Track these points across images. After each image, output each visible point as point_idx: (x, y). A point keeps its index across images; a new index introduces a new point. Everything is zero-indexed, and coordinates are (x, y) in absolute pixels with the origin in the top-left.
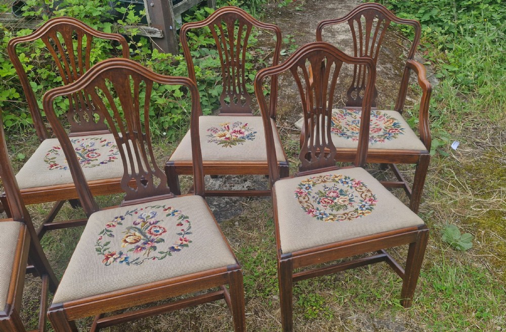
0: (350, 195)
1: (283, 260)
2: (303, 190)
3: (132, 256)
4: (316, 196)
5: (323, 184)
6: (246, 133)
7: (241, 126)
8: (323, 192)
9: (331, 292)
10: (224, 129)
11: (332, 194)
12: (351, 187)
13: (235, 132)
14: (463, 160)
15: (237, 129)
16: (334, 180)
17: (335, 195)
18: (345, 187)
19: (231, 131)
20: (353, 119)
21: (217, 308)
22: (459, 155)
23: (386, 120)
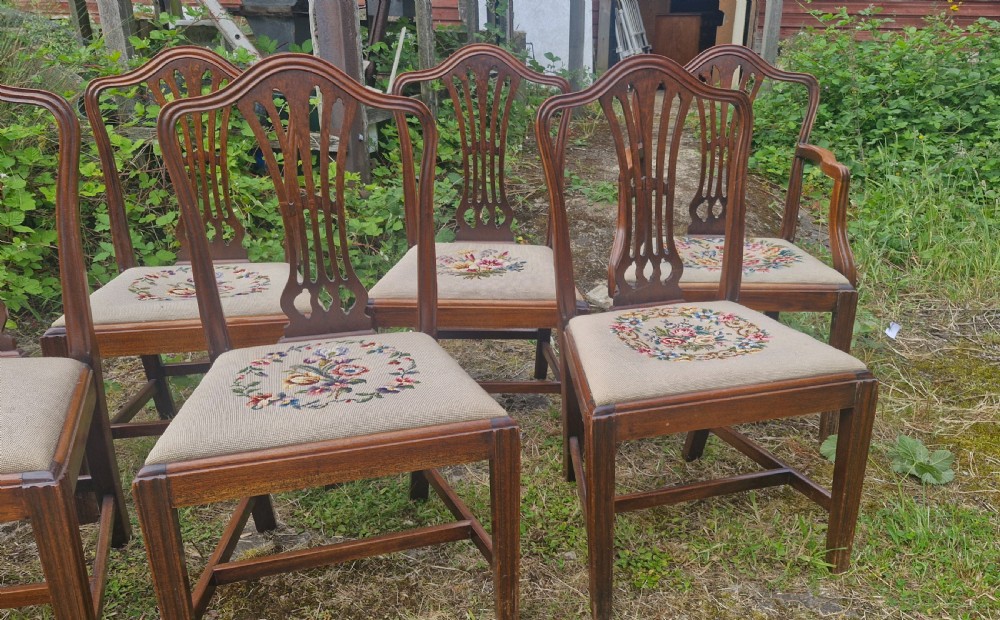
0: (716, 334)
1: (599, 417)
2: (626, 324)
3: (304, 399)
4: (651, 334)
5: (663, 319)
6: (506, 264)
7: (497, 255)
8: (664, 329)
9: (684, 546)
10: (464, 258)
11: (680, 333)
12: (717, 323)
13: (485, 262)
14: (910, 355)
15: (491, 258)
16: (682, 314)
17: (687, 333)
18: (705, 323)
19: (477, 261)
20: (704, 250)
21: (453, 573)
22: (901, 348)
23: (766, 248)
